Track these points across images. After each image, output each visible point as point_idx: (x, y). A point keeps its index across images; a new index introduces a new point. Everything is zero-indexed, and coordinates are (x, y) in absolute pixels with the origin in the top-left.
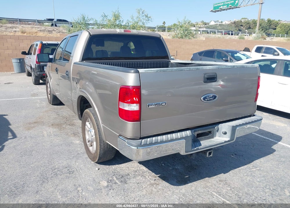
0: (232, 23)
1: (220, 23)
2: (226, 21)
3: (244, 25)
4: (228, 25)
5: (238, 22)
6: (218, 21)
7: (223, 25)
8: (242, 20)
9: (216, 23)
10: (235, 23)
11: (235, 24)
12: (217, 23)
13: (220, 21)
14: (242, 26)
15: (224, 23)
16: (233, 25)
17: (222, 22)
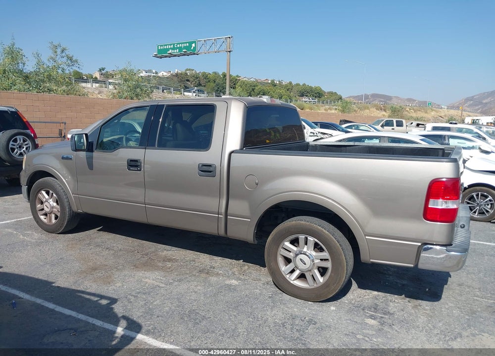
0: (173, 75)
1: (155, 75)
2: (163, 72)
3: (191, 80)
4: (167, 78)
5: (181, 74)
6: (150, 71)
7: (159, 77)
8: (187, 72)
9: (147, 74)
10: (177, 75)
11: (178, 78)
12: (150, 74)
13: (154, 71)
14: (188, 80)
15: (160, 74)
16: (176, 79)
17: (156, 73)
